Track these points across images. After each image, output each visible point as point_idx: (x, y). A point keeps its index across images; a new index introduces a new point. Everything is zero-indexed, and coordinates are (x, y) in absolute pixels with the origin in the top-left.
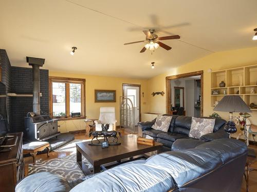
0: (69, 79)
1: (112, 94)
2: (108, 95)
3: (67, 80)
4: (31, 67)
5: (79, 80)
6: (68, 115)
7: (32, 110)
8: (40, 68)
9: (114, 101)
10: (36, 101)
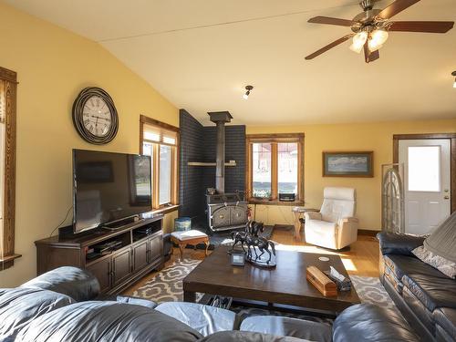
0: (275, 136)
1: (364, 160)
2: (354, 161)
3: (272, 139)
4: (215, 125)
5: (293, 135)
6: (274, 197)
7: (214, 186)
8: (226, 124)
9: (369, 173)
10: (219, 173)
